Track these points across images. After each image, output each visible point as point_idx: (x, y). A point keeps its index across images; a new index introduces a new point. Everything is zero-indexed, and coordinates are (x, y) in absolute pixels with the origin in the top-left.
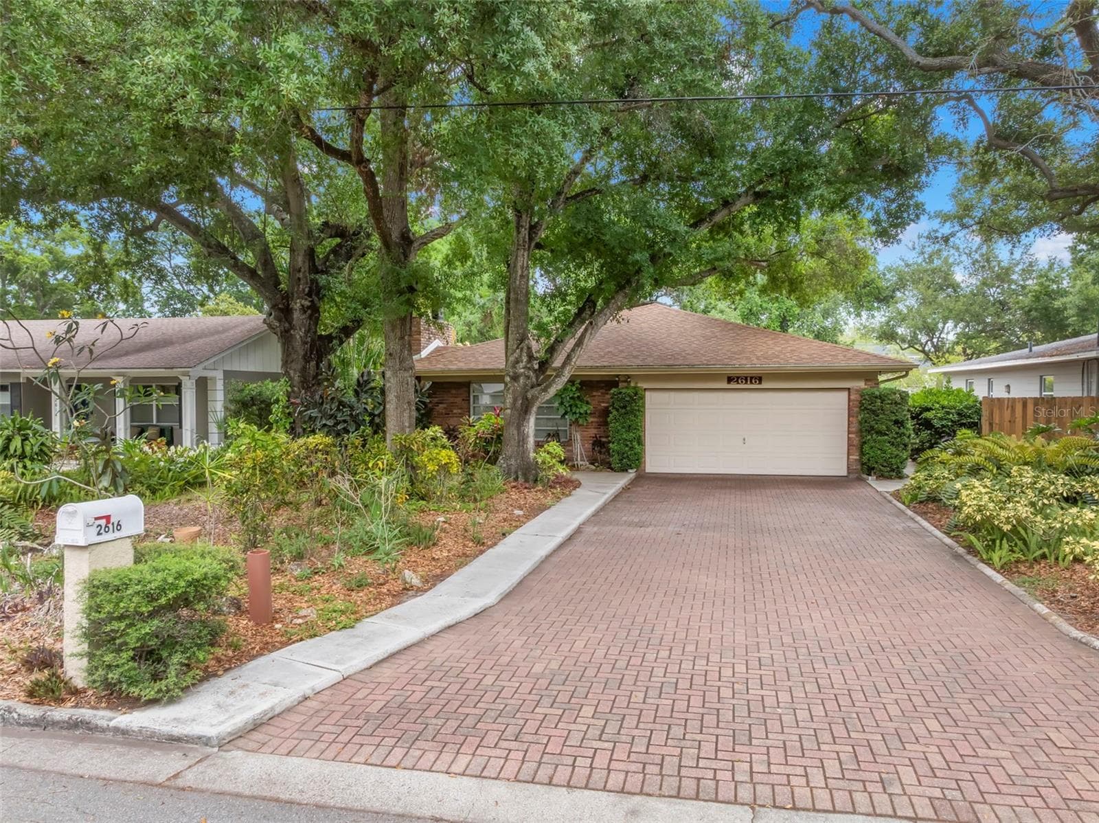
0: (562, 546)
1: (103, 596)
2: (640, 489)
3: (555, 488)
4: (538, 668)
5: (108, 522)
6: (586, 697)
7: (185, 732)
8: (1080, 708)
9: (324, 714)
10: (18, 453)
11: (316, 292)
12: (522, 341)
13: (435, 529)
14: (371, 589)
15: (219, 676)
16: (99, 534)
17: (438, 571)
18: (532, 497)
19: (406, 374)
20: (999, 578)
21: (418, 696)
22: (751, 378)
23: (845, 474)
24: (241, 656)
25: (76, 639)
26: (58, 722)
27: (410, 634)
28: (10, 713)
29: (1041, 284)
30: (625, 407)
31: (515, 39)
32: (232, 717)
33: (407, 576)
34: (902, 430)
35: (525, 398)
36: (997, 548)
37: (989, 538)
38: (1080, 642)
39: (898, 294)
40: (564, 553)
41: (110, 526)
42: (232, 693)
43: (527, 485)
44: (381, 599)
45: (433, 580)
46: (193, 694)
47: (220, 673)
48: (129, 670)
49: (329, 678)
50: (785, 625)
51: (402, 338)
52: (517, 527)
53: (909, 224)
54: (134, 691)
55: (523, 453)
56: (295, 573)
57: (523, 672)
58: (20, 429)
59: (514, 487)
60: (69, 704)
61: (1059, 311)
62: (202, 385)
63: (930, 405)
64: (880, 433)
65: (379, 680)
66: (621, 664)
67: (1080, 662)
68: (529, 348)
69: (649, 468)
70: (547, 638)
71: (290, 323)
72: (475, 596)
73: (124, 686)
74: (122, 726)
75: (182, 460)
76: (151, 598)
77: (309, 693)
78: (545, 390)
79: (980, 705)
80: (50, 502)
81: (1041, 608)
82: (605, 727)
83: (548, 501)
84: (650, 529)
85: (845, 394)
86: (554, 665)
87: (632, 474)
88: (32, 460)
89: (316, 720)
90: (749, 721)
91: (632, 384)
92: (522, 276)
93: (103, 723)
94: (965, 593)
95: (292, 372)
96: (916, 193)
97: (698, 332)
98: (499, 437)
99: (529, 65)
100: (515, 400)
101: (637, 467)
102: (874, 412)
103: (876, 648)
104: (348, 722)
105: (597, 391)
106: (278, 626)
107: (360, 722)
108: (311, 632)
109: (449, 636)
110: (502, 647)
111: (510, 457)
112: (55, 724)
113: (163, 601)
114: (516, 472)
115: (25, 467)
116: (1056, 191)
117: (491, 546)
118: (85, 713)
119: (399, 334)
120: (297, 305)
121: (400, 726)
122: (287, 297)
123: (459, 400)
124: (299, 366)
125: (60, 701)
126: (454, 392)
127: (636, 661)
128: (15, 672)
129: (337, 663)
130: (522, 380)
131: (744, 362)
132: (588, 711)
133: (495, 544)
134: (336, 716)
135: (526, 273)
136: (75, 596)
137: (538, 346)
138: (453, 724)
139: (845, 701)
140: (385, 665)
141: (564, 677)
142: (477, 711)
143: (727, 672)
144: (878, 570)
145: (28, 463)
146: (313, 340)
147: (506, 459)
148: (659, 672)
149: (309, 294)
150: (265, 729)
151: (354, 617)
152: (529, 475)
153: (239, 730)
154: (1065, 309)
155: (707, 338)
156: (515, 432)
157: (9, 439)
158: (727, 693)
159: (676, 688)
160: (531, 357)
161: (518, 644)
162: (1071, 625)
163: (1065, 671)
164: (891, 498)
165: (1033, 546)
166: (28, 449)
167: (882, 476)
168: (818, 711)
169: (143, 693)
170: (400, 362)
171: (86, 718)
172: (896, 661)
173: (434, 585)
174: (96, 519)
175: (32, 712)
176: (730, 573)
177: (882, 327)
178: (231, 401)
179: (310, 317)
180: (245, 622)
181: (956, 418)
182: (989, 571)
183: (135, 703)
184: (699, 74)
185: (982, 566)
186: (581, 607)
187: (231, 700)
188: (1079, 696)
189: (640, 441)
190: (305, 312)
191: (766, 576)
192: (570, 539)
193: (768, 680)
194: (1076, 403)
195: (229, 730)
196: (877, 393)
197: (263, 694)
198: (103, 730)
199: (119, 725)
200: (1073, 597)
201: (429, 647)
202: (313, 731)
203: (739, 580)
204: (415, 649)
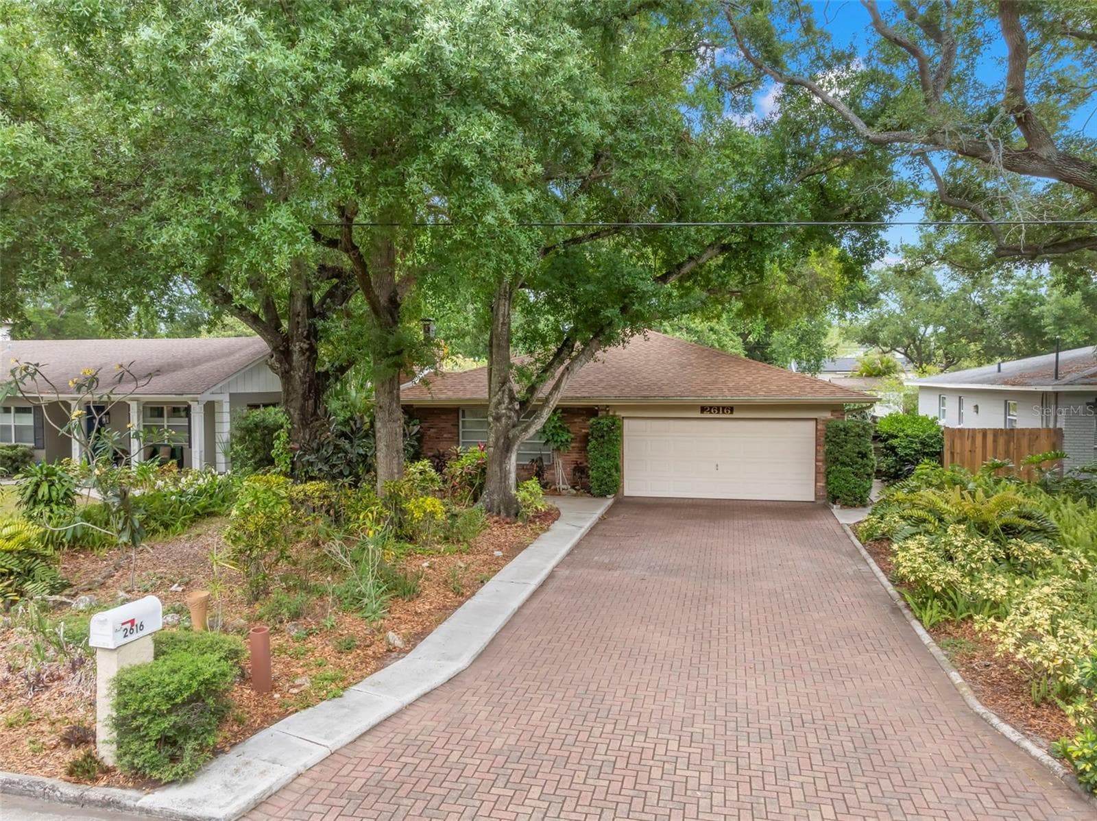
0: (535, 594)
1: (130, 695)
2: (615, 519)
3: (534, 522)
4: (498, 743)
5: (133, 625)
6: (535, 777)
7: (198, 814)
8: (960, 795)
9: (314, 792)
10: (45, 498)
11: (313, 335)
12: (504, 384)
13: (419, 578)
14: (359, 651)
15: (226, 753)
16: (125, 636)
17: (419, 628)
18: (513, 533)
19: (395, 425)
20: (926, 638)
21: (394, 772)
22: (723, 408)
23: (813, 499)
24: (246, 730)
25: (107, 729)
26: (94, 801)
27: (390, 704)
28: (54, 791)
29: (1020, 292)
30: (603, 436)
31: (476, 194)
32: (236, 798)
33: (390, 638)
34: (865, 460)
35: (507, 438)
36: (928, 608)
37: (923, 595)
38: (982, 717)
39: (882, 296)
40: (535, 604)
41: (134, 628)
42: (237, 771)
43: (508, 520)
44: (367, 663)
45: (414, 639)
46: (204, 773)
47: (227, 749)
48: (152, 757)
49: (320, 753)
50: (721, 694)
51: (391, 392)
52: (496, 572)
53: (874, 262)
54: (156, 775)
55: (505, 489)
56: (293, 633)
57: (484, 748)
58: (47, 476)
59: (496, 522)
60: (102, 783)
61: (1037, 319)
62: (210, 409)
63: (895, 433)
64: (843, 464)
65: (362, 755)
66: (570, 739)
67: (975, 742)
68: (511, 391)
69: (627, 492)
70: (511, 707)
71: (290, 365)
72: (450, 659)
73: (148, 770)
74: (146, 806)
75: (192, 490)
76: (170, 698)
77: (302, 770)
78: (525, 430)
79: (874, 790)
80: (74, 543)
81: (956, 677)
82: (548, 809)
83: (526, 538)
84: (616, 574)
85: (813, 423)
86: (512, 741)
87: (609, 501)
88: (58, 504)
89: (307, 799)
90: (670, 805)
91: (611, 413)
92: (503, 324)
93: (130, 803)
94: (892, 657)
95: (292, 410)
96: (880, 232)
97: (675, 358)
98: (484, 470)
99: (489, 217)
100: (497, 439)
101: (616, 493)
102: (838, 444)
103: (797, 722)
104: (334, 801)
105: (578, 417)
106: (277, 696)
107: (343, 802)
108: (305, 702)
109: (423, 705)
110: (469, 718)
111: (493, 493)
112: (91, 802)
113: (179, 700)
114: (499, 507)
115: (51, 511)
116: (1003, 249)
117: (468, 598)
118: (115, 793)
119: (388, 389)
120: (296, 347)
121: (377, 806)
122: (287, 339)
123: (448, 425)
124: (298, 405)
125: (95, 780)
126: (443, 417)
127: (583, 736)
128: (55, 747)
129: (326, 738)
130: (504, 420)
131: (716, 393)
132: (535, 792)
133: (473, 594)
134: (324, 795)
135: (507, 320)
136: (106, 692)
137: (518, 388)
138: (421, 804)
139: (757, 784)
140: (367, 738)
141: (519, 754)
142: (442, 791)
143: (661, 750)
144: (819, 626)
145: (55, 507)
146: (311, 380)
147: (490, 495)
148: (602, 749)
149: (307, 337)
150: (264, 808)
151: (342, 683)
152: (511, 511)
153: (243, 810)
154: (1043, 318)
155: (683, 366)
156: (498, 469)
157: (38, 485)
158: (656, 773)
159: (614, 768)
160: (512, 399)
161: (483, 715)
162: (977, 698)
163: (959, 752)
164: (850, 533)
165: (961, 606)
166: (54, 494)
167: (846, 505)
168: (732, 794)
169: (163, 777)
170: (390, 414)
171: (117, 798)
172: (812, 738)
173: (414, 646)
174: (123, 624)
175: (71, 790)
176: (683, 630)
177: (863, 331)
178: (237, 429)
179: (309, 359)
180: (248, 692)
181: (919, 447)
182: (920, 630)
183: (156, 784)
184: (657, 166)
185: (915, 624)
186: (543, 671)
187: (235, 779)
188: (962, 781)
189: (618, 469)
190: (304, 354)
191: (715, 633)
192: (543, 585)
193: (695, 759)
194: (1033, 434)
195: (234, 811)
196: (841, 426)
197: (263, 773)
198: (131, 810)
199: (144, 805)
200: (986, 666)
201: (406, 718)
202: (304, 810)
203: (690, 639)
204: (394, 720)
